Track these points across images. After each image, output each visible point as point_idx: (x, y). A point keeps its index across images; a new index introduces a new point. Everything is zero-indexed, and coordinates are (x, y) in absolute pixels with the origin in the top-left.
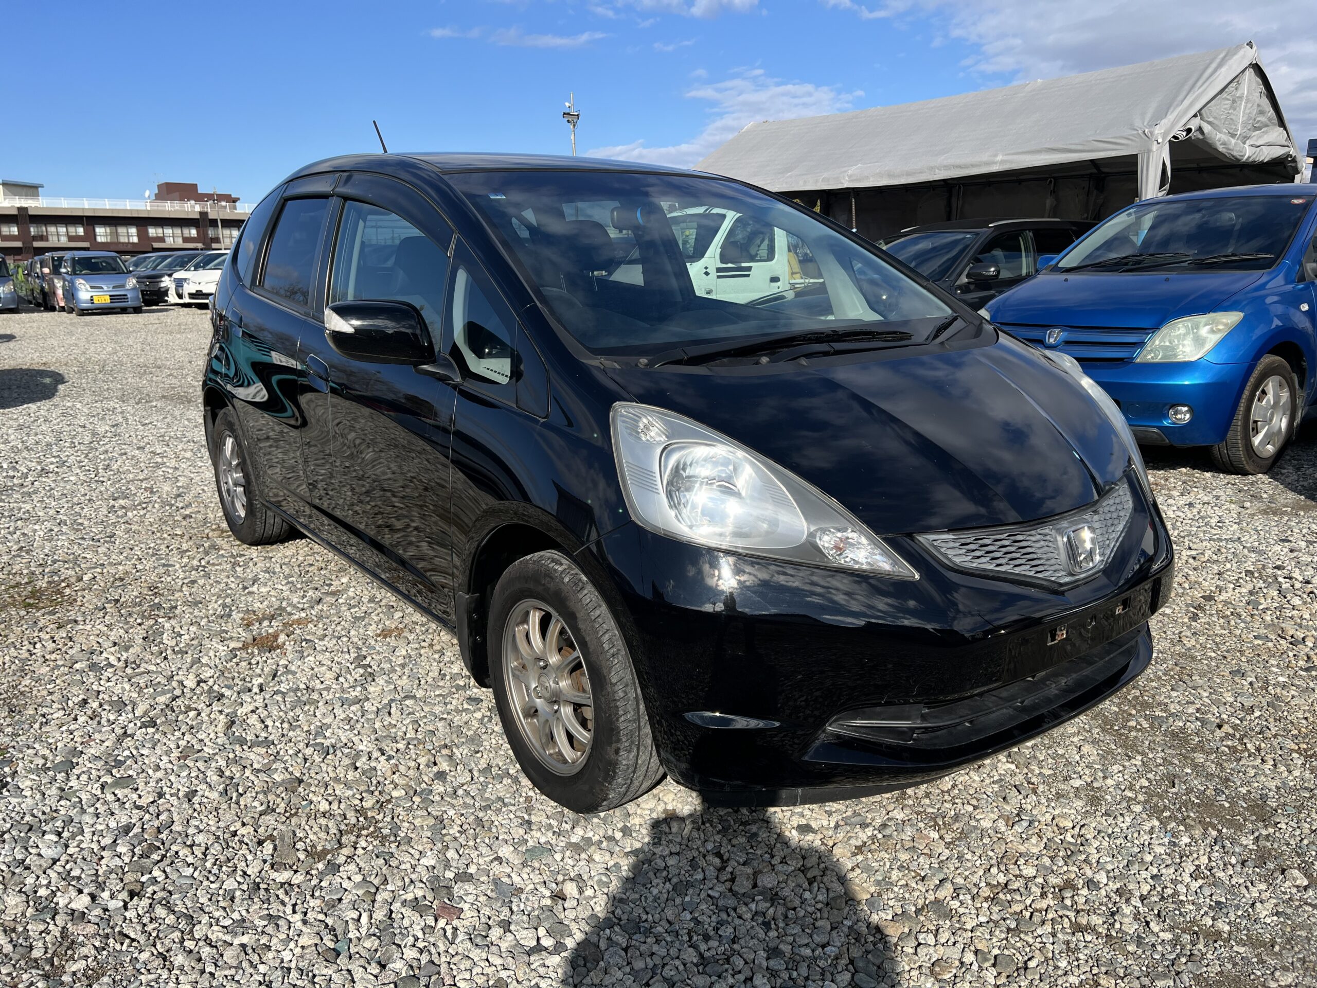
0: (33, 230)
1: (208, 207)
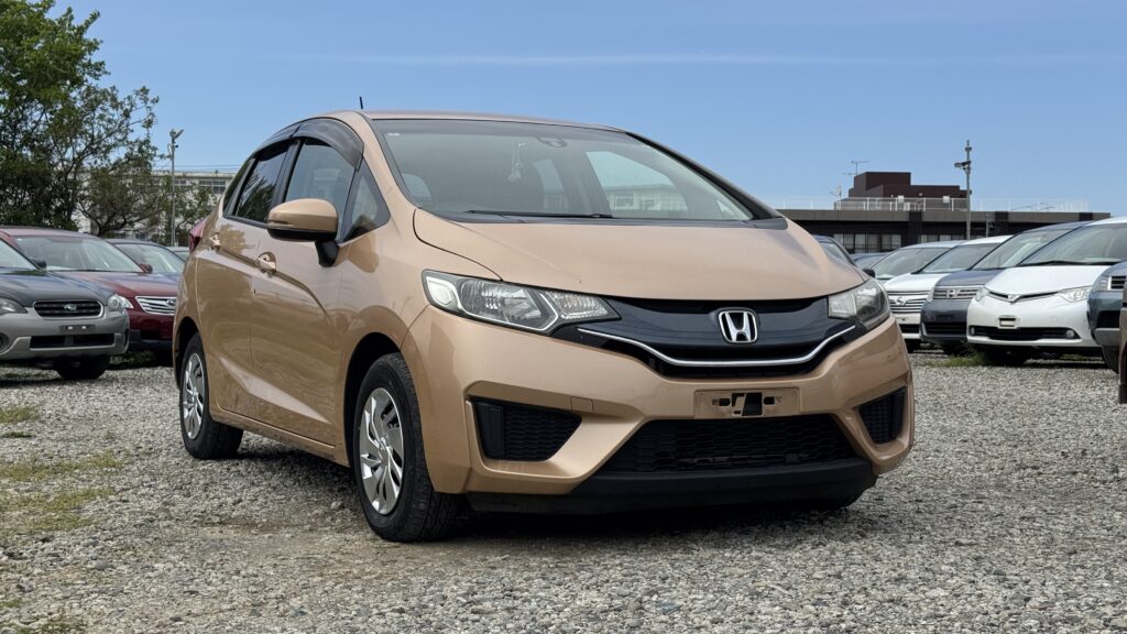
1: (923, 204)
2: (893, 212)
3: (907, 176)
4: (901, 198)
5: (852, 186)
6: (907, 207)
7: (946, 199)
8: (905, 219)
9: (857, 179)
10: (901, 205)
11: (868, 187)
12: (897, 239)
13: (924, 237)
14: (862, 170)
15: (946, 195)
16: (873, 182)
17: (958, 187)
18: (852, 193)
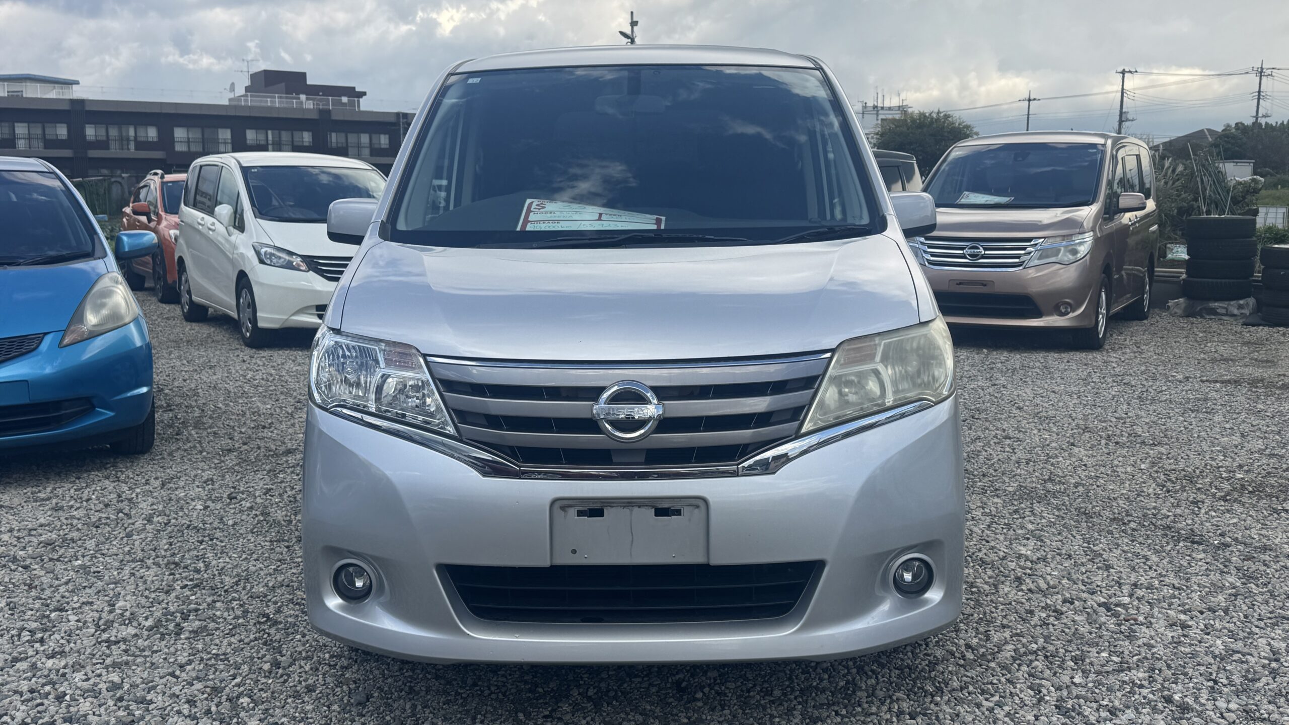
0: (90, 132)
1: (326, 103)
2: (298, 109)
3: (303, 76)
4: (303, 97)
5: (247, 83)
6: (312, 105)
7: (345, 99)
8: (315, 116)
9: (252, 77)
10: (305, 103)
11: (266, 86)
12: (307, 137)
15: (345, 95)
16: (272, 81)
17: (354, 88)
18: (247, 89)
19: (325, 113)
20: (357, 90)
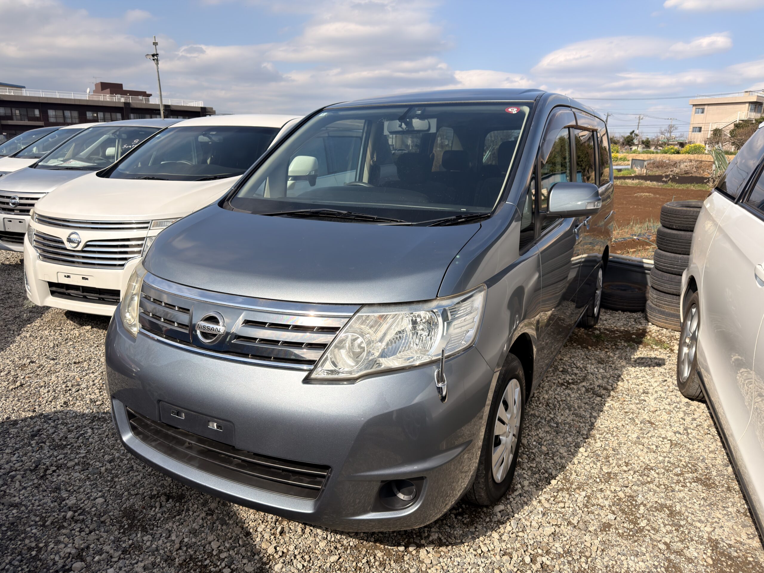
1: (130, 99)
2: (116, 102)
3: (121, 86)
4: (119, 96)
5: (94, 89)
6: (123, 100)
7: (140, 97)
8: (122, 105)
9: (96, 85)
10: (120, 100)
11: (102, 90)
12: (119, 115)
13: (132, 115)
14: (99, 81)
15: (141, 95)
16: (104, 86)
17: (145, 92)
18: (94, 92)
19: (127, 104)
20: (148, 93)
